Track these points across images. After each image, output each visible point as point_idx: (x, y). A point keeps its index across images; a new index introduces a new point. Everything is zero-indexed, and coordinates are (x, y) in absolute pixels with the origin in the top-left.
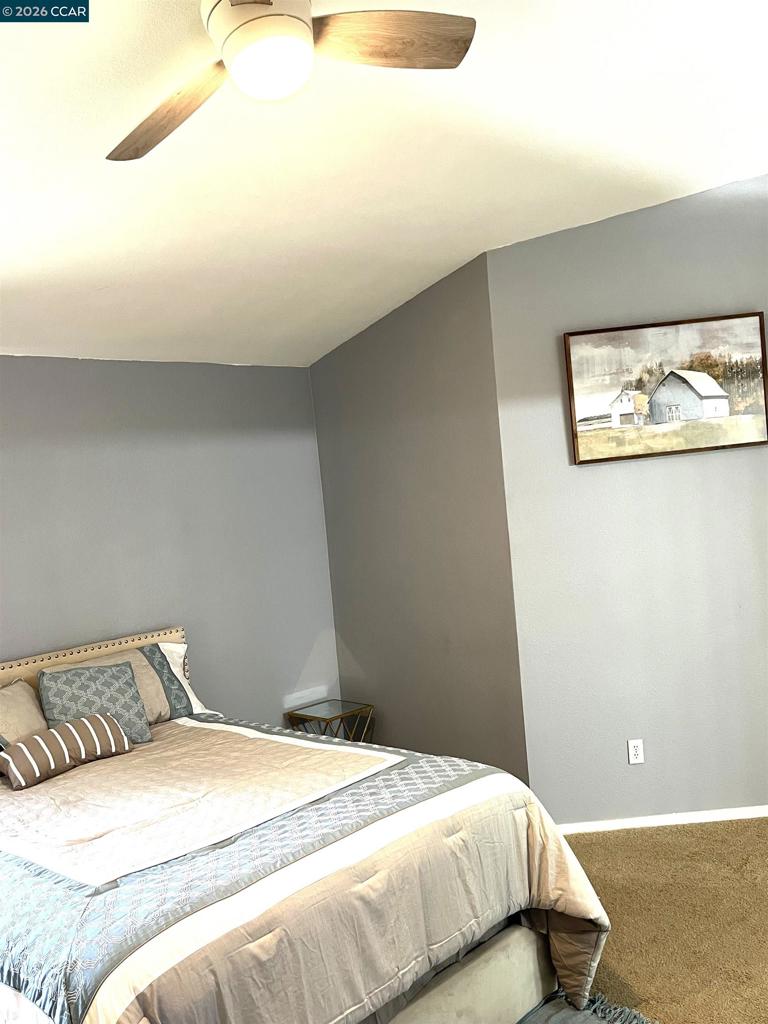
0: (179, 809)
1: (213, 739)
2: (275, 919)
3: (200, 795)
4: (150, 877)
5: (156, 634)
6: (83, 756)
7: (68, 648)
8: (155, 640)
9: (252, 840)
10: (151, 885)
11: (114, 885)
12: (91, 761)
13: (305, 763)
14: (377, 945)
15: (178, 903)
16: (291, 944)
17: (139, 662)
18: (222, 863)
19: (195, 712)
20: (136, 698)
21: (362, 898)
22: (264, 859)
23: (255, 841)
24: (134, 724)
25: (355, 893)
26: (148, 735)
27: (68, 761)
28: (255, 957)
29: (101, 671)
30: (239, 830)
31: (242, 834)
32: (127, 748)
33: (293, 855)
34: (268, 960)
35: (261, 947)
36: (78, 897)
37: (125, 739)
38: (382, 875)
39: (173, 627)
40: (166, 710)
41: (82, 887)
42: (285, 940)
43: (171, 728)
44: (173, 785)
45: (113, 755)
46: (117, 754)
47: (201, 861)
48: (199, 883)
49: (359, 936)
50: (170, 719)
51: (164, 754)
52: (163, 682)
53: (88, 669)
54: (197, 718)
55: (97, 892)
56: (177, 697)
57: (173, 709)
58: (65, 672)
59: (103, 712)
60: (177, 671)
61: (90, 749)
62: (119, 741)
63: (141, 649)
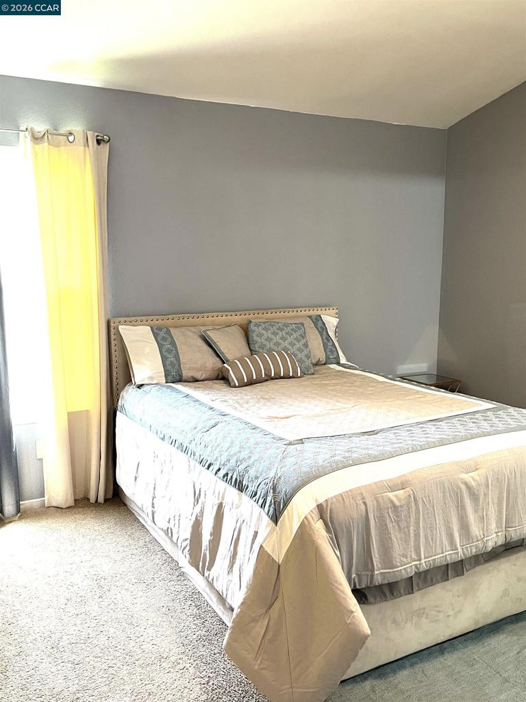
0: (337, 411)
1: (355, 378)
2: (407, 481)
3: (351, 406)
4: (323, 442)
5: (320, 309)
6: (273, 375)
7: (266, 309)
8: (319, 312)
9: (391, 435)
10: (325, 446)
11: (301, 442)
12: (277, 379)
13: (422, 399)
14: (472, 517)
15: (344, 458)
16: (415, 500)
17: (309, 324)
18: (370, 442)
19: (341, 362)
20: (306, 345)
21: (466, 484)
22: (400, 445)
23: (392, 436)
24: (304, 362)
25: (461, 479)
26: (312, 371)
27: (263, 376)
28: (392, 502)
29: (286, 325)
30: (380, 428)
31: (382, 430)
32: (299, 375)
33: (420, 446)
34: (401, 506)
35: (396, 496)
36: (280, 444)
37: (299, 368)
38: (481, 471)
39: (331, 307)
40: (323, 358)
41: (281, 439)
42: (412, 496)
43: (326, 369)
44: (331, 399)
45: (291, 378)
46: (293, 377)
47: (355, 439)
48: (357, 450)
49: (461, 508)
50: (325, 364)
51: (323, 382)
52: (322, 339)
53: (278, 323)
54: (343, 366)
55: (290, 444)
56: (332, 352)
57: (327, 357)
58: (264, 323)
59: (286, 350)
60: (332, 334)
61: (277, 371)
62: (295, 371)
63: (310, 317)
